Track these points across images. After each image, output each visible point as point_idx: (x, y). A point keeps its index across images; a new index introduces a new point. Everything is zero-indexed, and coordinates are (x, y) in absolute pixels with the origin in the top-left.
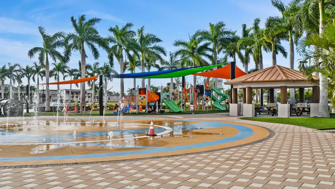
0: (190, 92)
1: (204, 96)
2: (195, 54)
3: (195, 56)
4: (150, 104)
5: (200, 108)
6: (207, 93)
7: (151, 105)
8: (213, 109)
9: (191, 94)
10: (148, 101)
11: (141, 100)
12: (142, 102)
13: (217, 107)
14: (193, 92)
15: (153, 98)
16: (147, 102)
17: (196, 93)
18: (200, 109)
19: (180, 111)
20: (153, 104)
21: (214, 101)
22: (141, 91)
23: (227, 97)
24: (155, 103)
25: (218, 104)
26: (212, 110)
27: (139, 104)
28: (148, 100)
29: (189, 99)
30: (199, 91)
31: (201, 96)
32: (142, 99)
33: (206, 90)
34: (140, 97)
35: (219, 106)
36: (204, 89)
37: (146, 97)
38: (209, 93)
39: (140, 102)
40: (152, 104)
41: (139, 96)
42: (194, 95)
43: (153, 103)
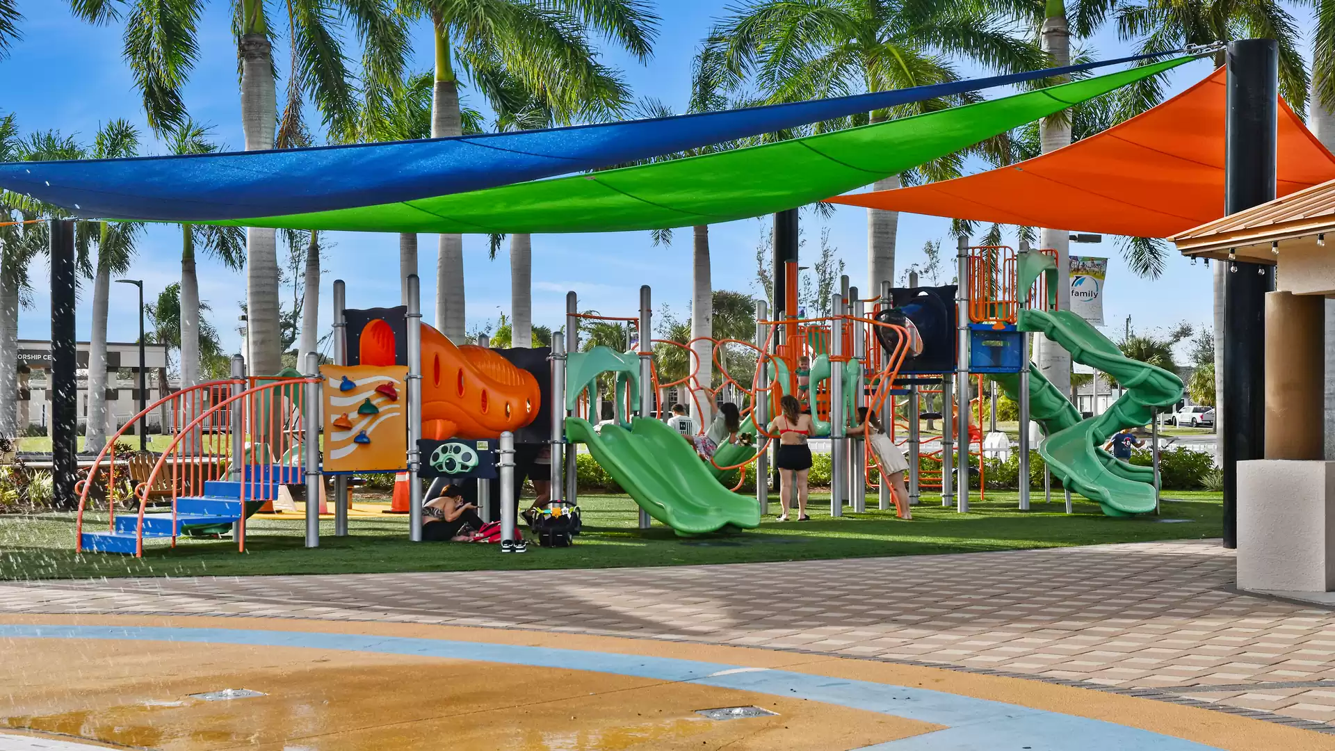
0: (836, 348)
1: (960, 382)
2: (883, 35)
3: (888, 52)
4: (443, 458)
5: (922, 489)
6: (985, 360)
7: (451, 464)
8: (1036, 497)
9: (837, 366)
10: (423, 430)
11: (353, 415)
12: (362, 440)
13: (1076, 478)
14: (858, 350)
15: (474, 407)
16: (415, 435)
17: (889, 352)
18: (926, 497)
19: (729, 525)
20: (467, 457)
21: (1050, 425)
22: (367, 338)
23: (1167, 395)
24: (483, 445)
25: (1086, 458)
26: (1034, 507)
27: (336, 455)
28: (426, 418)
29: (824, 413)
30: (912, 336)
31: (937, 381)
32: (368, 409)
33: (977, 332)
34: (348, 387)
35: (1099, 477)
36: (963, 321)
37: (399, 389)
38: (1008, 361)
39: (337, 436)
40: (458, 458)
41: (335, 383)
42: (869, 374)
43: (465, 449)
